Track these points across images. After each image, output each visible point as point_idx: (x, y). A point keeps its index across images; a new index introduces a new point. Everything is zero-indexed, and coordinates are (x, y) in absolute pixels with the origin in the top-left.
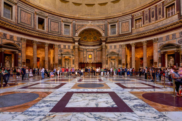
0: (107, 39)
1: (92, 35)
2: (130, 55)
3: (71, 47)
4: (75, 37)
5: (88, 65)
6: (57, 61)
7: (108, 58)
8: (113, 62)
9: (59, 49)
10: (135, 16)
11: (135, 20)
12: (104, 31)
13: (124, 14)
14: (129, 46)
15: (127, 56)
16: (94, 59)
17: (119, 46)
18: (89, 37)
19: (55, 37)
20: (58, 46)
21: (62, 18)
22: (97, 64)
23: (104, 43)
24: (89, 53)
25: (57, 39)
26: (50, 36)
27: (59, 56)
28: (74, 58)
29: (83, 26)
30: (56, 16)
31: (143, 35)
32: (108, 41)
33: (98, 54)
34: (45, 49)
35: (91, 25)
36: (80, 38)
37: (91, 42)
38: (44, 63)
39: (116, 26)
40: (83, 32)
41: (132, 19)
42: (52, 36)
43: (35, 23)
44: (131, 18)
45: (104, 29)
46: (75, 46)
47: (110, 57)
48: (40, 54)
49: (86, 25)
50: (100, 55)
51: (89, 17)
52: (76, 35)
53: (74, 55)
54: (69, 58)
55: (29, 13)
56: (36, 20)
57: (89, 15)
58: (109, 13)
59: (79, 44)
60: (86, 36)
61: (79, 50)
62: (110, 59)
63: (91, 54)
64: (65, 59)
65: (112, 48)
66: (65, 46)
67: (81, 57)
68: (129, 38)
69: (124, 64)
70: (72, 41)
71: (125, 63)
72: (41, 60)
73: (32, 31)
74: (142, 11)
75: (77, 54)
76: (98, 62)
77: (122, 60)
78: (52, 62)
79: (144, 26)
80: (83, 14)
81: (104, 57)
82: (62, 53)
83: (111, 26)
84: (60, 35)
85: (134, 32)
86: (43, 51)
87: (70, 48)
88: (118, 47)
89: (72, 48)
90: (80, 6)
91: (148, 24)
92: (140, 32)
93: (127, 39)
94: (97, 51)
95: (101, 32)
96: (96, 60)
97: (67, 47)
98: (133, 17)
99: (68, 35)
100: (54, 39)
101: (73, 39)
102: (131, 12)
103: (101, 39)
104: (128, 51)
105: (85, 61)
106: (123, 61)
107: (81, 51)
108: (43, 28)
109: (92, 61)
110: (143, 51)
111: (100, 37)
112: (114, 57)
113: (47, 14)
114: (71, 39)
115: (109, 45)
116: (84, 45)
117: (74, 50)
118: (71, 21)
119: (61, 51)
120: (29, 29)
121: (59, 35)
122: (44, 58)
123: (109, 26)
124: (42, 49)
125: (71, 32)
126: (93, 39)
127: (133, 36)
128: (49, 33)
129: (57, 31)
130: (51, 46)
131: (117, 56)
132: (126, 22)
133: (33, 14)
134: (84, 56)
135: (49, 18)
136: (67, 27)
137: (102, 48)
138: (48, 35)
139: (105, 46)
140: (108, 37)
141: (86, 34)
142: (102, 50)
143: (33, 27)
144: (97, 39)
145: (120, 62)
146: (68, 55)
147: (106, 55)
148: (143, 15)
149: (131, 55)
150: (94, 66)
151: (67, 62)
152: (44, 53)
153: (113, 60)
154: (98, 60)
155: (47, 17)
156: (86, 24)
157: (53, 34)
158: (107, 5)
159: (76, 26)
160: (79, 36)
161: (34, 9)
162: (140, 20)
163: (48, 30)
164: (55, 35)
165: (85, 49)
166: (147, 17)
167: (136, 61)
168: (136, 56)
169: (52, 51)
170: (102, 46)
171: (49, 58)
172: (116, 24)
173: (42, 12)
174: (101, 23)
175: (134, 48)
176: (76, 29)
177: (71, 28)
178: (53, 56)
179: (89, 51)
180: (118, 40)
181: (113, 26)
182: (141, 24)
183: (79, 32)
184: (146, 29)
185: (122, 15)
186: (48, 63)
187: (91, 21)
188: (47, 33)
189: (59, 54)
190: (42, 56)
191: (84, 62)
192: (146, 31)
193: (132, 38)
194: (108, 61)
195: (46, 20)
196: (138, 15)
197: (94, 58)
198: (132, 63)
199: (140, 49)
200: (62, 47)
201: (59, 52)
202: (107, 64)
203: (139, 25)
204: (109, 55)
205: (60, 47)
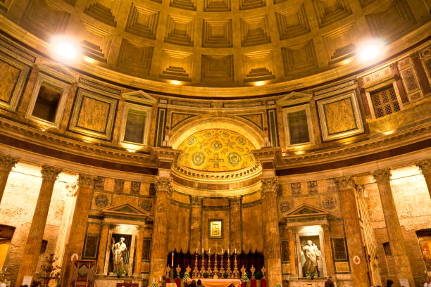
2: (370, 220)
3: (144, 190)
6: (78, 245)
7: (290, 232)
9: (96, 194)
10: (368, 80)
11: (372, 93)
12: (265, 131)
13: (329, 79)
16: (231, 241)
17: (325, 182)
20: (95, 180)
22: (242, 257)
23: (269, 173)
24: (211, 215)
27: (90, 220)
28: (149, 234)
29: (192, 115)
33: (247, 219)
35: (220, 113)
39: (308, 113)
41: (360, 91)
43: (25, 96)
45: (265, 125)
46: (157, 183)
49: (204, 113)
52: (164, 145)
53: (151, 218)
62: (299, 239)
65: (298, 191)
66: (120, 183)
67: (179, 230)
76: (247, 252)
79: (409, 107)
82: (106, 208)
83: (289, 115)
84: (108, 143)
88: (323, 187)
89: (147, 193)
96: (239, 241)
97: (127, 186)
98: (362, 83)
100: (84, 153)
101: (154, 157)
104: (361, 204)
105: (195, 246)
107: (182, 204)
109: (224, 247)
115: (287, 182)
118: (151, 98)
119: (102, 200)
125: (149, 135)
127: (376, 145)
128: (70, 134)
134: (192, 227)
135: (81, 86)
139: (276, 184)
140: (282, 150)
141: (202, 144)
143: (14, 110)
145: (339, 249)
146: (126, 218)
151: (121, 247)
155: (75, 83)
156: (203, 109)
159: (169, 117)
163: (65, 123)
165: (198, 198)
166: (411, 79)
172: (307, 109)
174: (255, 108)
179: (212, 208)
182: (395, 105)
185: (321, 81)
187: (220, 102)
188: (61, 131)
189: (94, 213)
195: (67, 92)
196: (377, 76)
197: (232, 234)
200: (109, 185)
201: (94, 206)
202: (286, 258)
203: (388, 107)
204: (294, 221)
205: (101, 188)
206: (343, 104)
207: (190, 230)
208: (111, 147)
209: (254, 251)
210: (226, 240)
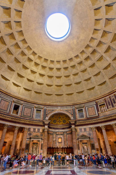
0: (76, 122)
1: (62, 118)
2: (102, 138)
3: (41, 131)
4: (45, 121)
5: (58, 151)
6: (24, 146)
7: (79, 141)
8: (85, 147)
9: (29, 132)
10: (99, 102)
11: (100, 106)
12: (72, 115)
13: (89, 101)
14: (99, 129)
15: (99, 139)
17: (88, 128)
18: (58, 120)
19: (27, 120)
20: (28, 129)
21: (35, 105)
22: (67, 148)
23: (73, 126)
24: (59, 136)
25: (28, 122)
26: (22, 120)
27: (27, 139)
28: (42, 142)
29: (53, 111)
30: (30, 104)
31: (111, 118)
32: (77, 124)
33: (68, 138)
34: (15, 133)
35: (60, 110)
36: (50, 121)
37: (60, 125)
38: (10, 148)
39: (83, 110)
40: (53, 116)
41: (97, 105)
42: (23, 120)
43: (11, 109)
44: (95, 104)
45: (72, 113)
46: (44, 129)
47: (81, 141)
48: (8, 137)
49: (56, 110)
50: (70, 139)
51: (58, 104)
52: (46, 119)
53: (43, 138)
54: (38, 142)
55: (8, 102)
56: (12, 107)
57: (59, 102)
58: (75, 100)
59: (48, 127)
60: (56, 119)
61: (48, 133)
62: (82, 144)
63: (61, 138)
64: (33, 143)
65: (81, 131)
66: (34, 129)
67: (50, 141)
68: (97, 121)
69: (98, 149)
70: (42, 124)
71: (98, 147)
72: (7, 145)
73: (6, 116)
74: (104, 98)
75: (46, 137)
77: (95, 145)
78: (18, 147)
79: (109, 110)
80: (53, 102)
81: (74, 141)
82: (31, 136)
83: (78, 110)
85: (101, 115)
86: (11, 134)
87: (39, 131)
88: (88, 130)
89: (42, 132)
90: (51, 96)
91: (112, 108)
92: (107, 115)
93: (95, 122)
94: (67, 134)
95: (70, 116)
96: (66, 144)
97: (37, 130)
98: (97, 103)
99: (38, 119)
100: (26, 122)
101: (44, 123)
102: (95, 99)
103: (70, 122)
104: (99, 134)
105: (54, 145)
106: (97, 145)
107: (51, 134)
108: (17, 113)
109: (62, 145)
110: (115, 134)
111: (69, 121)
112: (85, 141)
113: (23, 102)
114: (41, 122)
115: (78, 128)
116: (54, 128)
117: (43, 133)
118: (42, 107)
119: (30, 134)
120: (4, 114)
121: (30, 119)
122: (11, 142)
123: (77, 111)
124: (11, 133)
125: (42, 116)
126: (62, 122)
127: (101, 119)
128: (22, 117)
129: (29, 115)
130: (21, 130)
131: (88, 139)
132: (91, 107)
133: (11, 102)
134: (54, 140)
135: (24, 105)
136: (39, 111)
137: (72, 131)
138: (20, 119)
139: (75, 129)
140: (77, 120)
141: (56, 117)
142: (71, 133)
143: (8, 112)
144: (66, 122)
145: (93, 147)
146: (36, 139)
147: (77, 138)
148: (106, 102)
149: (104, 139)
150: (64, 152)
151: (35, 146)
152: (12, 137)
153: (85, 144)
154: (69, 144)
155: (22, 104)
157: (25, 118)
158: (73, 95)
159: (47, 111)
160: (49, 119)
161: (13, 98)
162: (104, 105)
163: (20, 115)
164: (27, 119)
165: (55, 132)
166: (109, 103)
167: (110, 145)
168: (109, 140)
169: (21, 135)
170: (72, 129)
171: (16, 142)
172: (83, 109)
173: (19, 100)
174: (69, 108)
175: (105, 131)
176: (47, 113)
177: (42, 113)
178: (21, 139)
179: (59, 135)
180: (87, 123)
181: (80, 111)
182: (106, 109)
183: (49, 116)
184: (112, 113)
185: (86, 102)
186: (14, 149)
187: (60, 107)
188: (19, 117)
190: (10, 140)
191: (54, 147)
192: (112, 114)
193: (100, 121)
194: (80, 145)
195: (21, 107)
196: (101, 101)
197: (64, 142)
198: (107, 148)
199: (111, 132)
200: (32, 130)
201: (28, 136)
202: (79, 149)
203: (104, 109)
204: (80, 139)
205: (30, 131)
206: (92, 108)
207: (53, 141)
208: (32, 120)
209: (70, 147)
210: (63, 143)
